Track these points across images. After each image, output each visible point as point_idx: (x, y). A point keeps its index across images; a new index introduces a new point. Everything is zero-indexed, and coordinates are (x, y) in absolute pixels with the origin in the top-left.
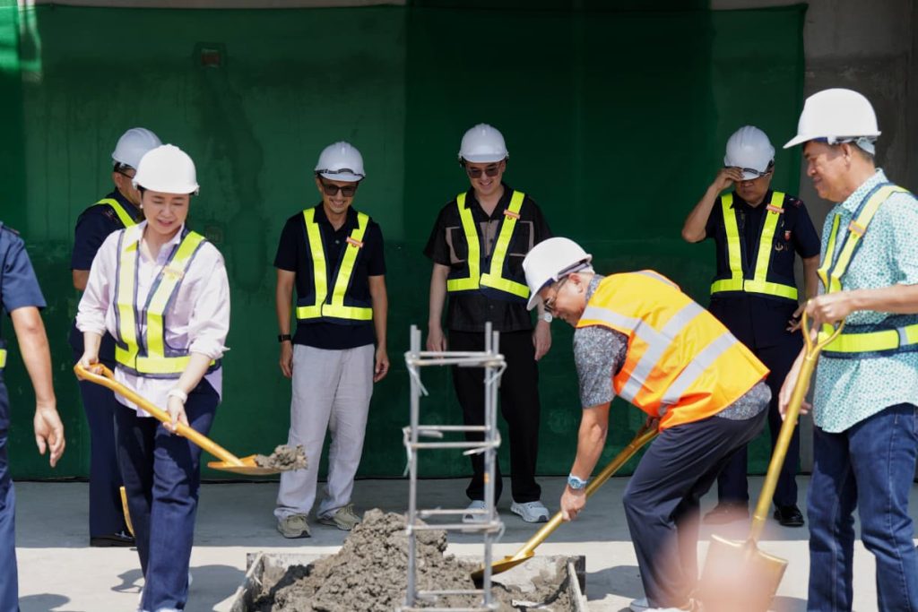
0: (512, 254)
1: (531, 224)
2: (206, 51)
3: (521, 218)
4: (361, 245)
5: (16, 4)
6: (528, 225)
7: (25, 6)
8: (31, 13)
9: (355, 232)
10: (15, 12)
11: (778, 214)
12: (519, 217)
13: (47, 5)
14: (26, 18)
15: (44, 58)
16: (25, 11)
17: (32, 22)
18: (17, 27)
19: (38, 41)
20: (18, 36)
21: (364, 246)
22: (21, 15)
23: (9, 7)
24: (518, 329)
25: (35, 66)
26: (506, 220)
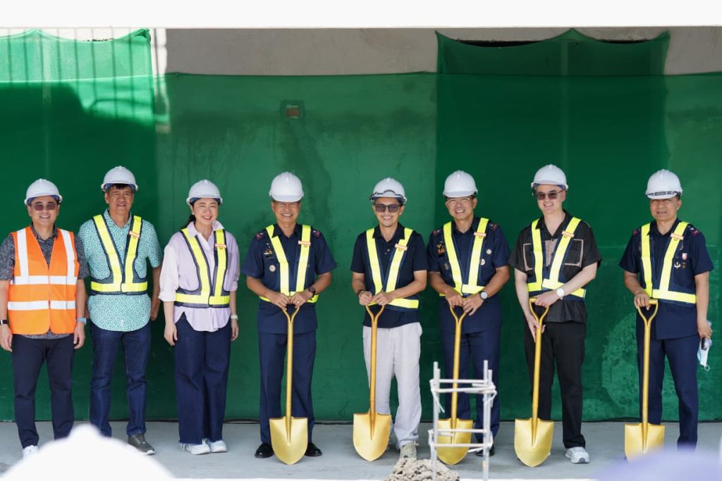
0: (566, 264)
1: (582, 241)
2: (289, 106)
3: (574, 238)
4: (406, 249)
5: (152, 74)
6: (580, 242)
7: (158, 75)
8: (162, 80)
9: (401, 241)
10: (151, 80)
11: (679, 241)
12: (573, 236)
13: (174, 74)
14: (158, 83)
15: (171, 113)
16: (158, 78)
17: (163, 86)
18: (152, 90)
19: (167, 101)
20: (153, 98)
21: (408, 249)
22: (155, 81)
23: (147, 76)
24: (570, 319)
25: (165, 118)
26: (563, 239)
